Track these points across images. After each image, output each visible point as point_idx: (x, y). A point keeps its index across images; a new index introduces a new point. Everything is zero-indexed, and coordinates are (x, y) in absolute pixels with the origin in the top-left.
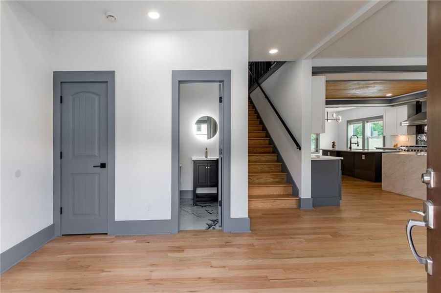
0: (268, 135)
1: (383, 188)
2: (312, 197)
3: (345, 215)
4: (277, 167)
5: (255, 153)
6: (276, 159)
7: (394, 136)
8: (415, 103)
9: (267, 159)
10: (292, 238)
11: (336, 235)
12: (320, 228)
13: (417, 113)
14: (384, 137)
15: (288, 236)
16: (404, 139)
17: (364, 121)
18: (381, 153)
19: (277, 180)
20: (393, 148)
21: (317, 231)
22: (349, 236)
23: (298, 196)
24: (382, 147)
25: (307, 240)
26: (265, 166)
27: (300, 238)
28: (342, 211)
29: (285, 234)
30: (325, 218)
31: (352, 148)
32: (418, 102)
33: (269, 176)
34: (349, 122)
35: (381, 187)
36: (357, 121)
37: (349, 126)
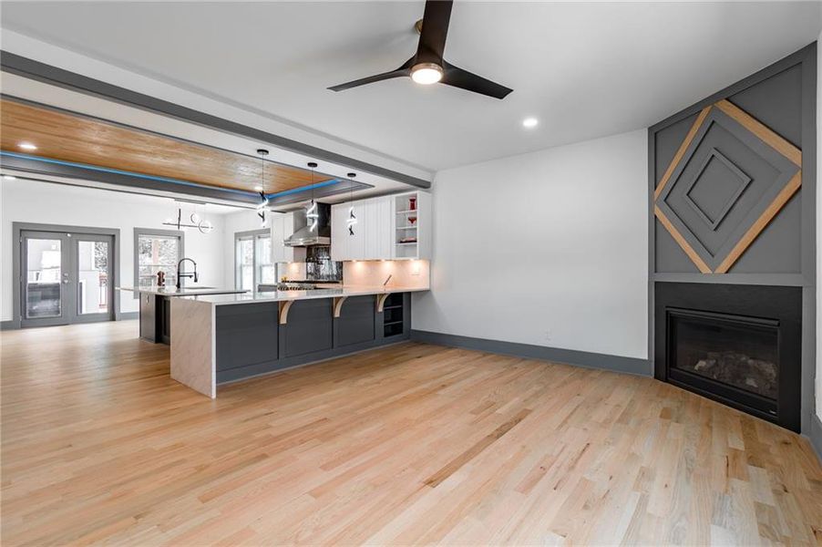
1: (171, 375)
7: (286, 264)
14: (276, 265)
17: (255, 235)
31: (182, 286)
34: (239, 236)
35: (170, 371)
36: (247, 234)
37: (239, 243)
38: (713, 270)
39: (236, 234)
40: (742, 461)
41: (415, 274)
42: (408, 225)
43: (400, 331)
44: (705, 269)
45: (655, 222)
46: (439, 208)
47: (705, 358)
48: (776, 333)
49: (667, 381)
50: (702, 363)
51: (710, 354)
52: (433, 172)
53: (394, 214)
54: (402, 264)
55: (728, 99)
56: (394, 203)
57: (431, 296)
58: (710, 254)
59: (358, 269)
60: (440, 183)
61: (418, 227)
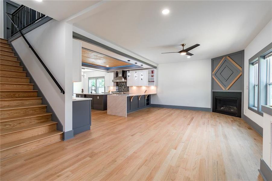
0: (32, 81)
1: (108, 114)
2: (73, 129)
3: (94, 136)
4: (42, 109)
5: (17, 97)
6: (41, 102)
7: (109, 87)
8: (116, 72)
9: (31, 103)
10: (58, 176)
11: (92, 155)
12: (81, 153)
13: (117, 77)
14: (105, 87)
15: (55, 176)
16: (113, 88)
17: (97, 78)
18: (107, 95)
19: (42, 121)
20: (108, 92)
21: (80, 157)
22: (100, 152)
23: (62, 131)
24: (104, 92)
25: (73, 172)
26: (29, 110)
27: (66, 172)
28: (92, 133)
29: (52, 175)
30: (83, 143)
31: (92, 93)
32: (117, 72)
33: (32, 119)
34: (89, 78)
35: (107, 113)
36: (93, 78)
37: (89, 80)
38: (225, 89)
39: (88, 78)
40: (233, 121)
41: (152, 90)
42: (151, 77)
43: (149, 104)
44: (224, 89)
45: (213, 79)
46: (159, 74)
47: (223, 107)
48: (237, 101)
49: (215, 112)
50: (222, 108)
51: (224, 106)
52: (158, 64)
53: (147, 74)
54: (148, 87)
55: (229, 56)
56: (147, 72)
57: (157, 95)
58: (225, 86)
59: (134, 88)
60: (159, 67)
61: (155, 78)
